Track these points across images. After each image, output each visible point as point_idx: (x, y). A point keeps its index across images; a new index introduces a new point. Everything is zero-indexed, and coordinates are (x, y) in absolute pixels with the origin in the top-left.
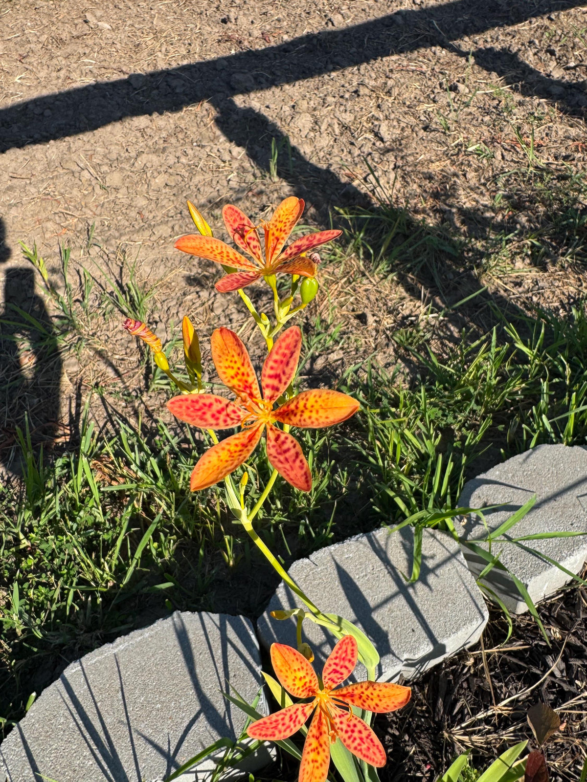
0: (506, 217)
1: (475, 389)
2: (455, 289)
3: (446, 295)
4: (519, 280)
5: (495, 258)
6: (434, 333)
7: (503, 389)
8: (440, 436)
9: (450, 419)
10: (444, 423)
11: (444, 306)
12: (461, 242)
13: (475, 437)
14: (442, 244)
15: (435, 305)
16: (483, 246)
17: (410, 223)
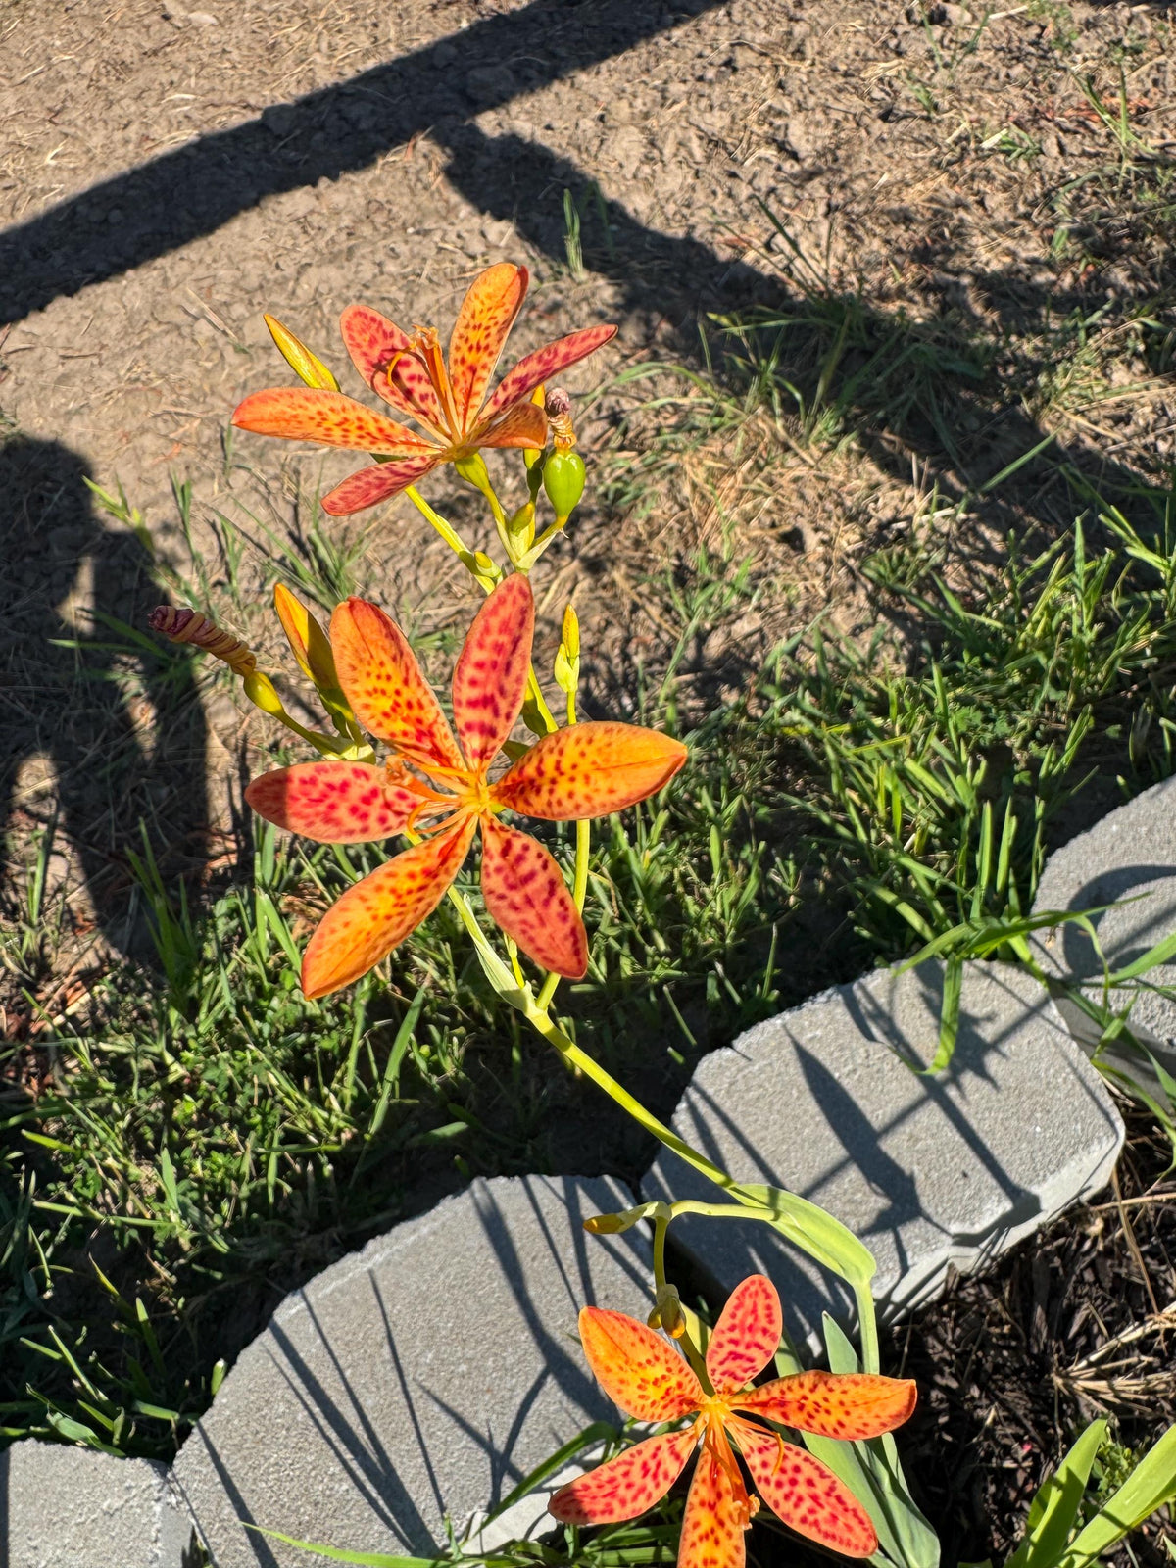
0: (1083, 279)
1: (1049, 656)
2: (986, 449)
3: (966, 466)
4: (1123, 412)
5: (1066, 371)
6: (949, 550)
7: (1110, 648)
8: (983, 764)
9: (1002, 727)
10: (988, 736)
11: (964, 489)
12: (988, 349)
13: (1058, 757)
14: (946, 359)
15: (946, 489)
16: (1036, 349)
17: (873, 324)
